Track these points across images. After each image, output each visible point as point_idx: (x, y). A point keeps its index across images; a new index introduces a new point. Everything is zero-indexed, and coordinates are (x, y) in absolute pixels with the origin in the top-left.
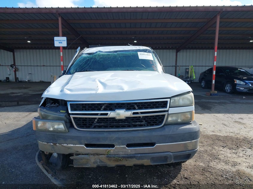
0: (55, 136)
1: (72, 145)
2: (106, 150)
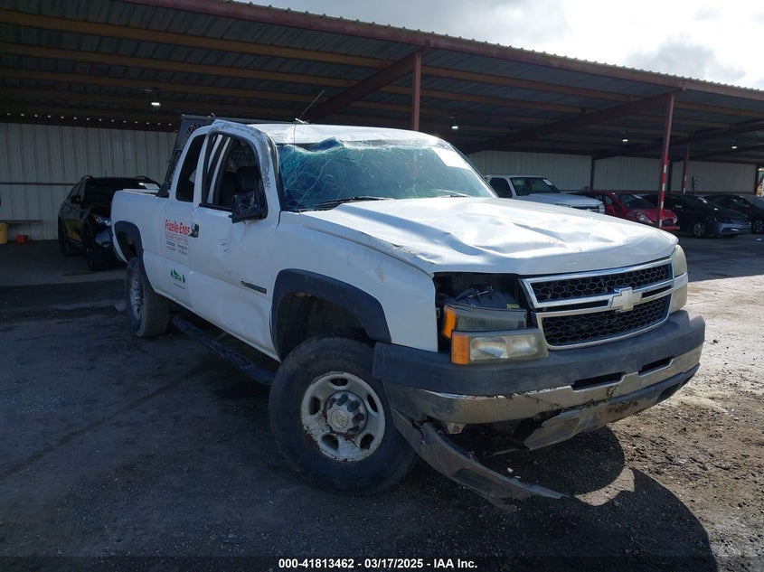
0: (514, 374)
1: (549, 390)
2: (608, 389)
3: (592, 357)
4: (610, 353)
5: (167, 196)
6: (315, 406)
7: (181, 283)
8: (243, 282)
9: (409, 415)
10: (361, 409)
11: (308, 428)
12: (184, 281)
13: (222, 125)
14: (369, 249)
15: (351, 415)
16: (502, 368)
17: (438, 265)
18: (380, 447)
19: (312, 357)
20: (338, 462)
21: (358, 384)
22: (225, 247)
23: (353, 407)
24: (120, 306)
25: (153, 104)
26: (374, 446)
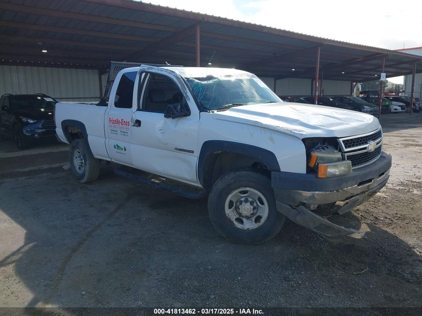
0: (340, 181)
1: (350, 187)
2: (368, 186)
3: (363, 172)
4: (368, 170)
5: (107, 105)
6: (231, 205)
7: (123, 151)
8: (175, 149)
9: (290, 204)
10: (255, 204)
11: (228, 215)
12: (125, 150)
13: (147, 67)
14: (262, 129)
15: (252, 207)
16: (336, 178)
17: (305, 135)
18: (266, 221)
19: (232, 181)
20: (245, 230)
21: (253, 193)
22: (162, 131)
23: (252, 203)
24: (66, 167)
25: (43, 51)
26: (263, 221)
